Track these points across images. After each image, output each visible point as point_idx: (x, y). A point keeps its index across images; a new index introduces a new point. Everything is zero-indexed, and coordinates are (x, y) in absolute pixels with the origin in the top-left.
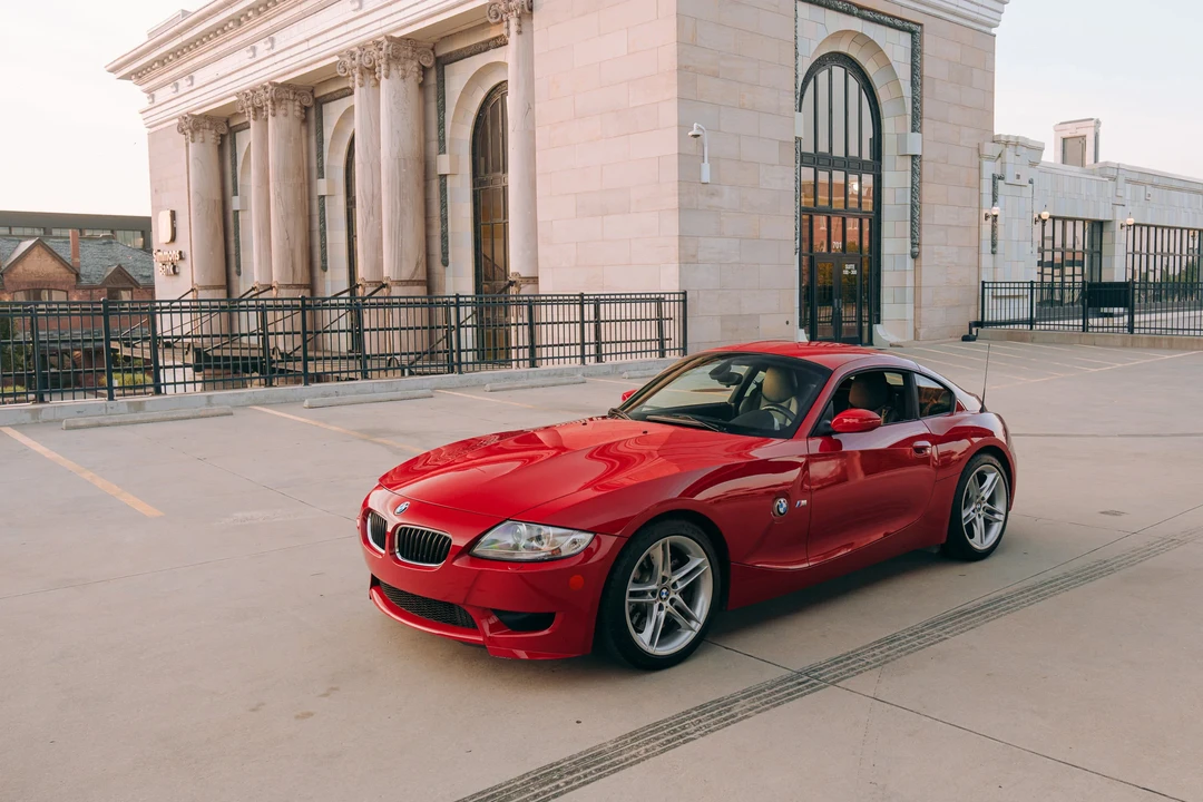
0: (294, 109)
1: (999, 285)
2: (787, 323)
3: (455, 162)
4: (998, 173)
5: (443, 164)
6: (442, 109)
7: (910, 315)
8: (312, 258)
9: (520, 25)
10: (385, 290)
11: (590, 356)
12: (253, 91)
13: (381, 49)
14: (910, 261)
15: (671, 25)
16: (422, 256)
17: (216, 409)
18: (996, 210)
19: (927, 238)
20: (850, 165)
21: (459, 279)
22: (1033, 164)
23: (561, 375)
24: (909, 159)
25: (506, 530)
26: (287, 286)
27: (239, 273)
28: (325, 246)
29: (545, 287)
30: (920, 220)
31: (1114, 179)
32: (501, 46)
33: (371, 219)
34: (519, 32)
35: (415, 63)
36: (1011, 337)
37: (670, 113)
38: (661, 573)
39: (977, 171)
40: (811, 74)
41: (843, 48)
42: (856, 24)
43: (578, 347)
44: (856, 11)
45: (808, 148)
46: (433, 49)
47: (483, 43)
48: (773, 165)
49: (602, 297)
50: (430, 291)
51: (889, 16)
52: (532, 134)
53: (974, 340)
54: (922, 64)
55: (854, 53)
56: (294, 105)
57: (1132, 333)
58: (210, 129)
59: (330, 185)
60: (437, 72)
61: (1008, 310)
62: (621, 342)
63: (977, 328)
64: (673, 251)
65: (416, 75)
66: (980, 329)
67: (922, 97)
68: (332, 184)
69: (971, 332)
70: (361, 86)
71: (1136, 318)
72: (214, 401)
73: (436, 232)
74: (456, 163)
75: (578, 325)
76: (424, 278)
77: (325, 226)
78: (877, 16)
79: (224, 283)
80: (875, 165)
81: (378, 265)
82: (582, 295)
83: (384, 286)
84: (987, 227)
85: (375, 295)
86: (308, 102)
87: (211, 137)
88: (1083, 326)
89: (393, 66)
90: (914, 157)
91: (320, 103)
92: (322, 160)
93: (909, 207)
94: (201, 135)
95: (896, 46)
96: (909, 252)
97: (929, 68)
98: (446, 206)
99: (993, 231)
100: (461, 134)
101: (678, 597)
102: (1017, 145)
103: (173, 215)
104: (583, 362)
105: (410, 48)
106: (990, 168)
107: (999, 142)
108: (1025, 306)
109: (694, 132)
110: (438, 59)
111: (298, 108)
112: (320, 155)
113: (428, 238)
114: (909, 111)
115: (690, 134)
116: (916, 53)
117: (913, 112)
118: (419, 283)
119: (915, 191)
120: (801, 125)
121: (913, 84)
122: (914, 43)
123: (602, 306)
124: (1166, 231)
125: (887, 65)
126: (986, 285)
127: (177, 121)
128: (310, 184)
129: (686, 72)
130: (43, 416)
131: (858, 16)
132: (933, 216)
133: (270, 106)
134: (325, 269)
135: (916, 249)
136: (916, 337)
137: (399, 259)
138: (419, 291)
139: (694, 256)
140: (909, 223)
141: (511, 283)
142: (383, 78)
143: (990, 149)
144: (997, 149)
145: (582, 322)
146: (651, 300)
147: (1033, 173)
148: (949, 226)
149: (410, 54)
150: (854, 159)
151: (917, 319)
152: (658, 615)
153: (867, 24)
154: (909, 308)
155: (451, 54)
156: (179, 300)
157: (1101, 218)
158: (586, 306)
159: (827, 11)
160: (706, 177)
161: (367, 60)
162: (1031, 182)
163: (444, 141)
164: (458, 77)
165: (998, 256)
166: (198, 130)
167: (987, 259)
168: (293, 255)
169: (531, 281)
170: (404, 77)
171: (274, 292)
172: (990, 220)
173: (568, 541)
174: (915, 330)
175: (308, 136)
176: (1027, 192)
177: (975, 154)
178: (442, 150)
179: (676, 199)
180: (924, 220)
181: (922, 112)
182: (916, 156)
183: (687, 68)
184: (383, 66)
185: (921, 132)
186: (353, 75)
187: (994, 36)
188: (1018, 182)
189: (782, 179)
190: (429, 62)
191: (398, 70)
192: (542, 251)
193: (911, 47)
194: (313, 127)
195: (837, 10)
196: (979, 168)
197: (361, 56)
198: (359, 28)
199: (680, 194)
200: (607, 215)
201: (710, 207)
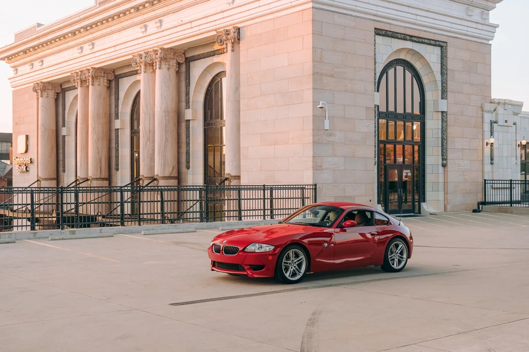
0: (103, 82)
1: (496, 182)
2: (370, 201)
3: (195, 112)
4: (494, 119)
5: (188, 114)
6: (188, 84)
7: (441, 197)
8: (110, 164)
9: (233, 47)
10: (155, 182)
11: (268, 215)
12: (81, 72)
13: (157, 54)
14: (441, 168)
15: (310, 53)
16: (176, 163)
17: (104, 235)
18: (492, 140)
19: (450, 155)
20: (407, 117)
21: (196, 177)
22: (516, 114)
23: (254, 224)
24: (440, 114)
25: (253, 245)
26: (97, 179)
27: (64, 171)
28: (118, 157)
29: (244, 181)
30: (446, 146)
32: (221, 54)
33: (148, 143)
34: (233, 51)
35: (175, 61)
36: (501, 211)
37: (309, 95)
38: (292, 259)
39: (481, 118)
40: (385, 71)
41: (402, 56)
42: (409, 45)
43: (262, 211)
44: (408, 38)
45: (383, 109)
46: (184, 54)
47: (212, 52)
48: (362, 120)
49: (274, 187)
50: (179, 183)
51: (427, 39)
52: (238, 102)
53: (479, 212)
54: (446, 63)
55: (408, 58)
56: (104, 80)
58: (52, 90)
59: (123, 123)
60: (186, 66)
61: (501, 196)
62: (283, 209)
63: (481, 206)
64: (310, 164)
65: (175, 67)
66: (484, 206)
67: (447, 81)
68: (123, 122)
69: (479, 208)
70: (145, 72)
72: (102, 231)
73: (184, 150)
74: (195, 114)
75: (262, 200)
76: (176, 175)
77: (118, 146)
78: (420, 40)
79: (55, 177)
80: (422, 118)
81: (152, 168)
82: (264, 186)
83: (155, 179)
84: (487, 149)
85: (149, 185)
86: (111, 77)
87: (52, 94)
89: (163, 63)
90: (443, 112)
91: (117, 78)
92: (118, 110)
93: (440, 139)
94: (46, 93)
95: (432, 55)
96: (440, 163)
97: (450, 65)
98: (189, 137)
99: (491, 152)
100: (198, 98)
101: (296, 266)
102: (505, 104)
103: (27, 137)
104: (264, 218)
105: (172, 53)
106: (488, 117)
107: (494, 103)
108: (508, 194)
109: (320, 106)
110: (186, 59)
111: (106, 81)
112: (117, 106)
113: (179, 153)
114: (440, 89)
115: (318, 106)
116: (443, 57)
117: (442, 88)
118: (173, 178)
119: (444, 131)
120: (378, 99)
121: (442, 74)
122: (442, 52)
123: (274, 191)
125: (427, 64)
126: (487, 182)
127: (32, 84)
128: (110, 123)
129: (317, 75)
130: (38, 235)
131: (410, 40)
132: (455, 143)
133: (90, 80)
134: (117, 169)
135: (445, 162)
136: (445, 210)
137: (164, 165)
138: (173, 183)
139: (321, 166)
140: (440, 148)
141: (226, 179)
142: (158, 69)
144: (493, 106)
145: (264, 199)
146: (298, 188)
147: (516, 119)
148: (465, 149)
149: (172, 57)
150: (409, 114)
151: (445, 199)
152: (291, 270)
153: (415, 44)
154: (441, 194)
155: (194, 56)
156: (29, 187)
158: (266, 191)
159: (392, 39)
160: (327, 127)
161: (149, 59)
162: (515, 124)
163: (189, 102)
164: (197, 69)
165: (495, 165)
166: (45, 90)
167: (488, 167)
168: (100, 162)
169: (237, 178)
170: (169, 69)
171: (89, 182)
172: (489, 146)
173: (267, 248)
174: (445, 206)
175: (110, 96)
176: (512, 130)
177: (481, 109)
178: (188, 107)
179: (311, 138)
180: (449, 146)
181: (447, 89)
182: (444, 112)
183: (317, 73)
184: (158, 63)
185: (447, 99)
186: (141, 67)
187: (491, 45)
188: (506, 124)
189: (367, 126)
190: (182, 60)
191: (166, 65)
192: (243, 163)
193: (440, 54)
194: (113, 91)
195: (397, 38)
196: (483, 118)
197: (146, 57)
198: (145, 42)
199: (313, 136)
200: (277, 145)
201: (328, 141)
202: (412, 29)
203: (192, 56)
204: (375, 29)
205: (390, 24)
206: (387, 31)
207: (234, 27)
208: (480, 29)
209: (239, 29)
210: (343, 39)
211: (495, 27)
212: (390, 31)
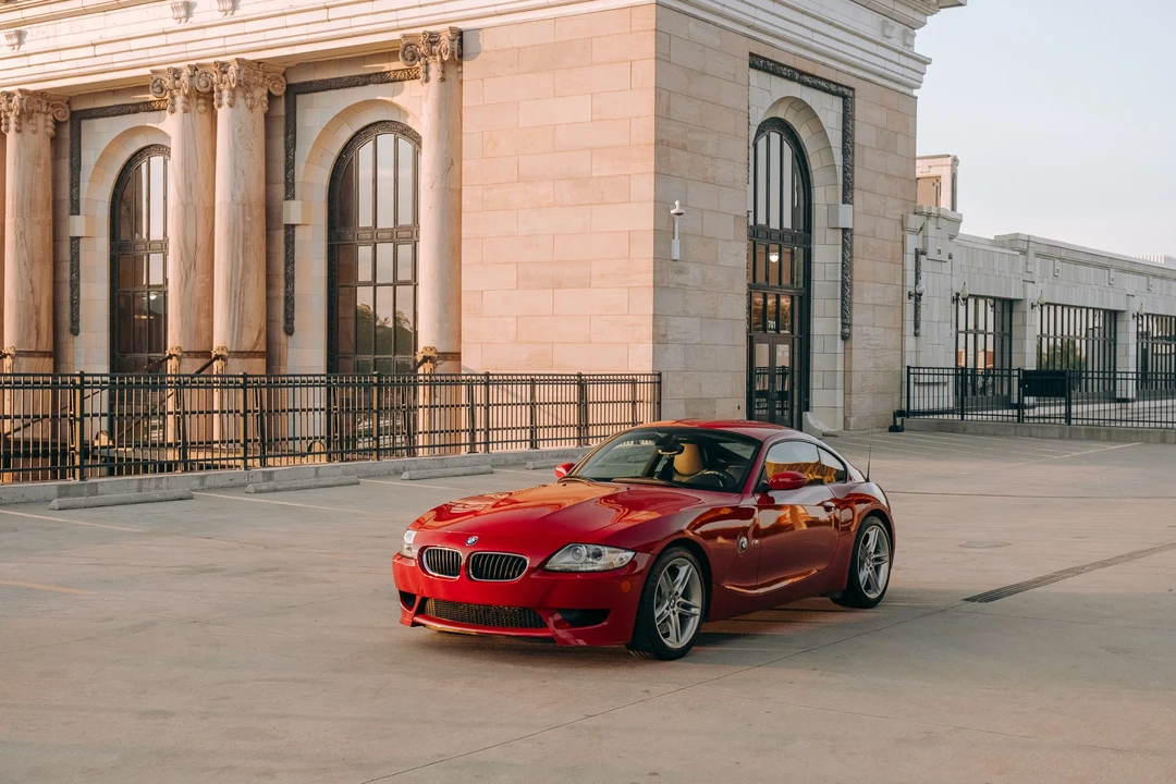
1: (922, 371)
2: (739, 408)
3: (306, 210)
4: (920, 247)
5: (293, 212)
6: (291, 146)
7: (840, 403)
8: (57, 318)
9: (443, 72)
13: (225, 72)
14: (840, 342)
15: (649, 97)
16: (264, 324)
18: (919, 288)
19: (857, 318)
20: (784, 238)
21: (308, 351)
22: (952, 238)
24: (840, 232)
28: (78, 303)
30: (851, 299)
31: (1024, 253)
33: (193, 273)
34: (443, 79)
35: (266, 92)
36: (941, 427)
37: (645, 187)
39: (900, 245)
41: (783, 113)
42: (795, 90)
44: (797, 76)
46: (284, 75)
47: (361, 76)
48: (729, 241)
51: (827, 81)
52: (457, 192)
53: (902, 431)
54: (853, 132)
55: (790, 118)
56: (46, 120)
57: (1069, 424)
59: (88, 224)
60: (288, 103)
61: (930, 399)
63: (901, 420)
64: (647, 329)
65: (263, 105)
66: (905, 419)
67: (853, 166)
68: (91, 222)
69: (895, 422)
70: (186, 111)
71: (1074, 408)
73: (280, 292)
74: (307, 213)
76: (263, 349)
77: (77, 277)
78: (815, 82)
80: (806, 238)
83: (217, 357)
84: (909, 306)
86: (63, 115)
88: (1018, 416)
89: (239, 94)
90: (845, 230)
91: (79, 118)
92: (78, 192)
93: (840, 284)
95: (828, 110)
96: (839, 333)
97: (862, 135)
98: (292, 262)
99: (916, 311)
100: (316, 177)
102: (937, 217)
105: (261, 73)
106: (913, 242)
107: (921, 214)
108: (946, 395)
109: (677, 210)
110: (288, 86)
111: (50, 124)
112: (75, 184)
113: (268, 299)
114: (841, 182)
115: (672, 212)
116: (847, 118)
117: (844, 181)
118: (259, 354)
119: (846, 267)
121: (845, 151)
122: (845, 108)
124: (1072, 310)
125: (821, 131)
126: (912, 371)
128: (56, 223)
129: (662, 146)
131: (799, 81)
132: (864, 294)
133: (14, 120)
134: (75, 331)
135: (847, 330)
136: (846, 426)
137: (238, 323)
138: (257, 366)
139: (665, 336)
140: (840, 301)
143: (914, 222)
144: (919, 221)
146: (625, 382)
147: (951, 247)
148: (877, 305)
149: (260, 80)
150: (787, 231)
151: (847, 406)
153: (804, 88)
154: (840, 393)
155: (311, 82)
157: (1013, 297)
159: (773, 77)
160: (676, 255)
161: (203, 83)
162: (950, 257)
163: (292, 184)
165: (922, 338)
167: (910, 342)
168: (37, 313)
169: (451, 357)
170: (251, 108)
171: (8, 360)
172: (913, 298)
174: (845, 418)
175: (57, 159)
176: (946, 268)
177: (899, 226)
178: (290, 194)
179: (651, 276)
180: (855, 300)
181: (853, 183)
182: (847, 229)
183: (662, 141)
184: (226, 93)
185: (852, 204)
186: (173, 97)
187: (916, 98)
188: (938, 257)
189: (736, 255)
190: (279, 90)
191: (246, 99)
192: (467, 324)
193: (841, 111)
194: (66, 148)
195: (781, 76)
196: (903, 242)
197: (191, 76)
198: (186, 43)
199: (654, 271)
200: (560, 288)
201: (678, 284)
202: (805, 58)
203: (305, 83)
204: (751, 54)
205: (773, 46)
206: (766, 59)
207: (451, 29)
208: (903, 66)
209: (461, 33)
210: (703, 74)
211: (925, 62)
212: (772, 61)
